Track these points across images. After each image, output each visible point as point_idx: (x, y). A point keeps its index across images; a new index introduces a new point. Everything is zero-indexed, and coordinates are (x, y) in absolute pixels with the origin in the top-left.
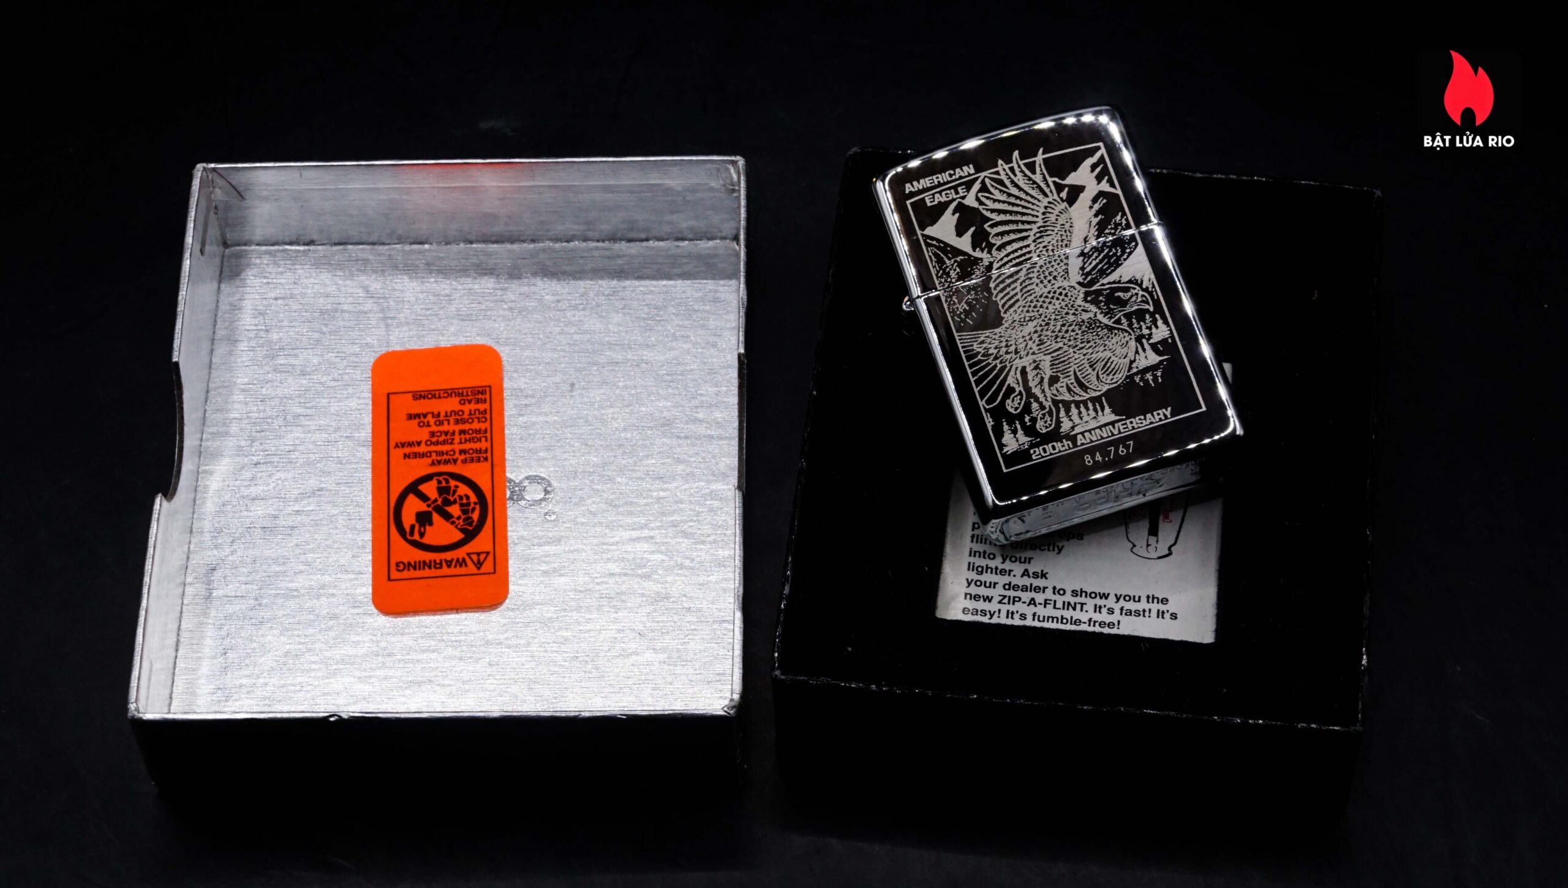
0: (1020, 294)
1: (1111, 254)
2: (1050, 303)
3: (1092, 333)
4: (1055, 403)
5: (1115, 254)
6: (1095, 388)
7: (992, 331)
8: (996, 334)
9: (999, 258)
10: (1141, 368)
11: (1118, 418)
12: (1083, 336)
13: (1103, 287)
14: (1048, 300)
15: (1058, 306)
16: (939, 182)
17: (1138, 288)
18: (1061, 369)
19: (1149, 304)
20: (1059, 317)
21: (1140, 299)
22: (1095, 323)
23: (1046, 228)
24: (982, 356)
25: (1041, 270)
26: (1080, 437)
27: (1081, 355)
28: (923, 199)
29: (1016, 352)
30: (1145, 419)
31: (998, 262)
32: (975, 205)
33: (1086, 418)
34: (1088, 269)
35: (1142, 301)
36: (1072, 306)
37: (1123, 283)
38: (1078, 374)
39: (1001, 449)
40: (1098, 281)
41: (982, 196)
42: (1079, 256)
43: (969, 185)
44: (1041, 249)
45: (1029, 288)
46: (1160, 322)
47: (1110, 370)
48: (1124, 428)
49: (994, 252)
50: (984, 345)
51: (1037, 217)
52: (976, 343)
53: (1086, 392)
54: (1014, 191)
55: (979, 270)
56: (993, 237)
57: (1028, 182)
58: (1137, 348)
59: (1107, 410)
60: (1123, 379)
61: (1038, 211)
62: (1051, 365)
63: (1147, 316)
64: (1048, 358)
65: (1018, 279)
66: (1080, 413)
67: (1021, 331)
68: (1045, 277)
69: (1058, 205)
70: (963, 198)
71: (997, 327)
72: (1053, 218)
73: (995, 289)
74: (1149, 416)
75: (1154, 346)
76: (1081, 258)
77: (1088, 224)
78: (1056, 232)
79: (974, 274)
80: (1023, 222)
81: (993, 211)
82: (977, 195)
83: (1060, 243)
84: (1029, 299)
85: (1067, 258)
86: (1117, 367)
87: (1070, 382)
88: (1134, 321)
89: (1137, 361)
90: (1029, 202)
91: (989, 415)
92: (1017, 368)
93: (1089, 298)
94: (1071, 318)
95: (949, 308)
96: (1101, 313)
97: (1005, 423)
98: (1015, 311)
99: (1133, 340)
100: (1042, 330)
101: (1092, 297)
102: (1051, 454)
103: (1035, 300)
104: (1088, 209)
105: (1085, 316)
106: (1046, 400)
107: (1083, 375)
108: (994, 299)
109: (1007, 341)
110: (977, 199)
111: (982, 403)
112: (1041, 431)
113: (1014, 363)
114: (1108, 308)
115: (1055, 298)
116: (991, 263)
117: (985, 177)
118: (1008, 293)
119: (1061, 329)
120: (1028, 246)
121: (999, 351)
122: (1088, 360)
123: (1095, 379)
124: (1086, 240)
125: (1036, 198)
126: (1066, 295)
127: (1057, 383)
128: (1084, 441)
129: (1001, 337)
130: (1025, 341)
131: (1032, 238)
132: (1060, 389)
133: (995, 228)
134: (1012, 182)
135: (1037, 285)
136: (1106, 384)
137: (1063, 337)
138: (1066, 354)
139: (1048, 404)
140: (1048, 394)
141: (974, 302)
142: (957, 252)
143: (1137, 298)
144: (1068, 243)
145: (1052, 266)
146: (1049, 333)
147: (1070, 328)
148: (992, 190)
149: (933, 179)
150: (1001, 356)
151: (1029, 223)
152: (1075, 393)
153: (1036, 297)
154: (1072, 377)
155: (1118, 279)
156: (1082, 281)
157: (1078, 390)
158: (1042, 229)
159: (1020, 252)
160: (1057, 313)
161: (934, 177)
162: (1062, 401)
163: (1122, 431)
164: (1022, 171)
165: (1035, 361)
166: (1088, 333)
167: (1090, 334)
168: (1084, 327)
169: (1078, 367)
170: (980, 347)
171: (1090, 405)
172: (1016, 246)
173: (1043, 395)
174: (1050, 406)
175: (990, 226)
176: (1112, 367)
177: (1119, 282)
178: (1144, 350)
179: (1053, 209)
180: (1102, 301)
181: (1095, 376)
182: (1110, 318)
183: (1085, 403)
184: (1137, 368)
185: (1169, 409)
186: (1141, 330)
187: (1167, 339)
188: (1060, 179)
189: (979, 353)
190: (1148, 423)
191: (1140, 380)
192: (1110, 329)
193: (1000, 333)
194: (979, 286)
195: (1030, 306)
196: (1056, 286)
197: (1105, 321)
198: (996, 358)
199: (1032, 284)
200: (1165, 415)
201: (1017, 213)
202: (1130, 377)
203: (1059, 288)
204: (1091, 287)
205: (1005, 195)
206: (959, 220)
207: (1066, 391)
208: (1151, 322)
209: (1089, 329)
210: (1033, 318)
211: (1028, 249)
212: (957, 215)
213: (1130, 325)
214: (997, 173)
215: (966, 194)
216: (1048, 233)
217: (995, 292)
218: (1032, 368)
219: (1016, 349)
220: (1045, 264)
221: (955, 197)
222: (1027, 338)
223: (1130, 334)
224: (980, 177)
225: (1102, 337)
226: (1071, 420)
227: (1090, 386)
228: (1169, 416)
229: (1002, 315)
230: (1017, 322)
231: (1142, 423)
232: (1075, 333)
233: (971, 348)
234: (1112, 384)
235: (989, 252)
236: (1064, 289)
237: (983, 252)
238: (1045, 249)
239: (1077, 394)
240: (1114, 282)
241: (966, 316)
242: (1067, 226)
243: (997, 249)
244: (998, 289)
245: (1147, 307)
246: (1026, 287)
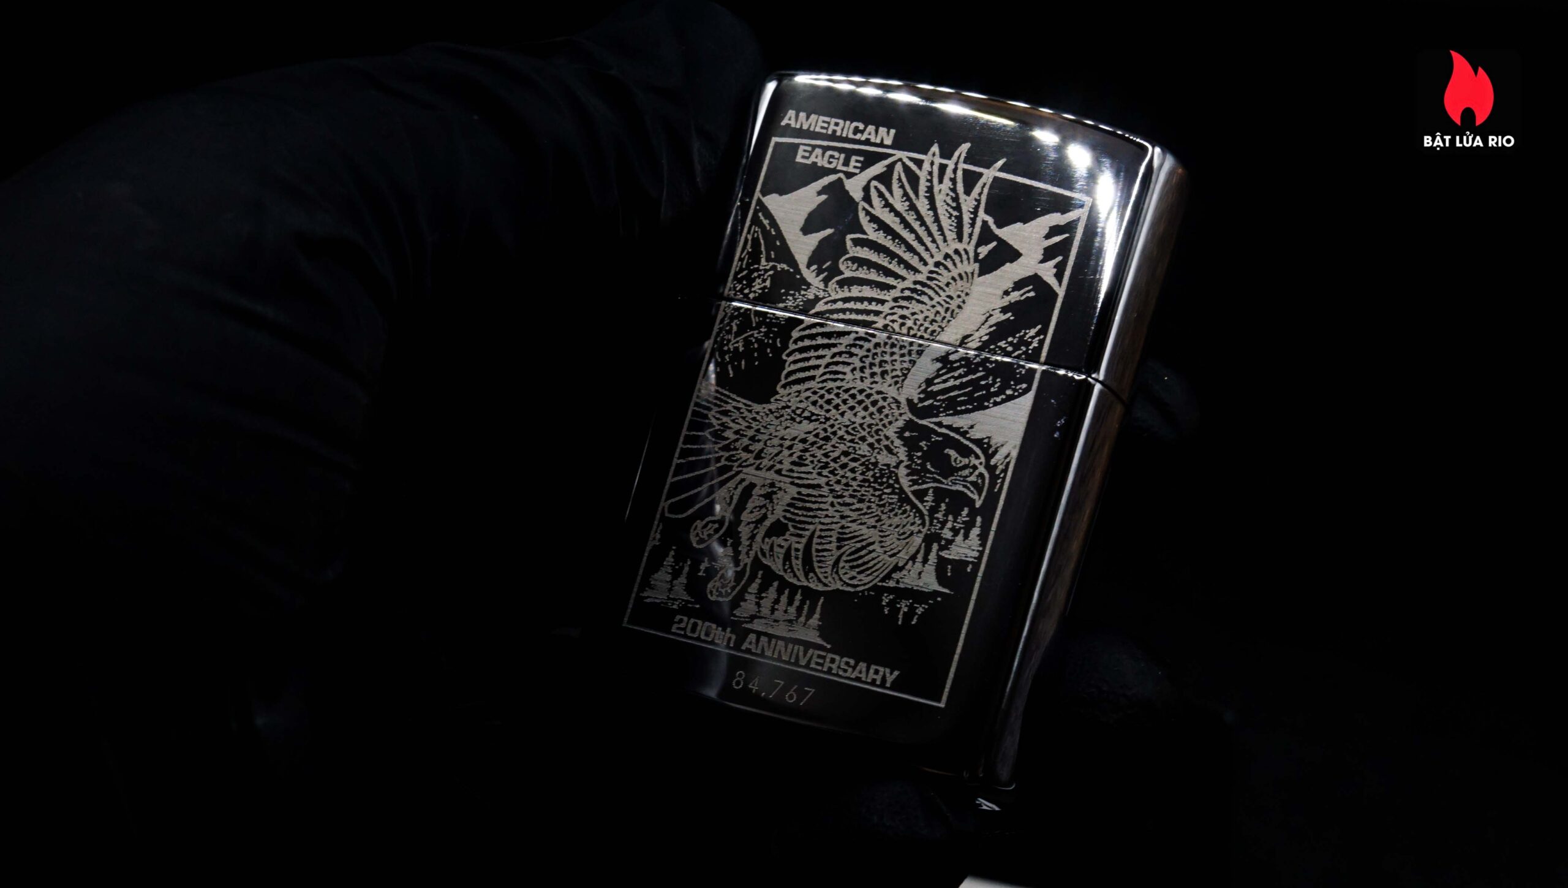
0: (821, 370)
1: (983, 383)
2: (852, 408)
3: (875, 490)
4: (757, 564)
5: (987, 387)
6: (821, 576)
7: (749, 403)
8: (750, 411)
9: (834, 296)
10: (902, 586)
11: (819, 641)
12: (861, 486)
13: (936, 428)
14: (851, 402)
15: (858, 420)
16: (834, 131)
17: (983, 459)
18: (798, 518)
19: (980, 495)
20: (849, 438)
21: (973, 478)
22: (889, 477)
23: (926, 290)
24: (710, 433)
25: (874, 351)
26: (752, 637)
27: (837, 515)
28: (797, 146)
29: (758, 456)
30: (854, 668)
31: (826, 303)
32: (857, 195)
33: (778, 614)
34: (935, 388)
35: (973, 483)
36: (877, 432)
37: (969, 439)
38: (815, 540)
39: (642, 589)
40: (937, 416)
41: (876, 187)
42: (937, 360)
43: (870, 159)
44: (895, 317)
45: (840, 368)
46: (975, 532)
47: (860, 562)
48: (817, 664)
49: (832, 284)
50: (725, 419)
51: (926, 264)
52: (717, 409)
53: (806, 576)
54: (922, 205)
55: (795, 299)
56: (847, 260)
57: (950, 201)
58: (918, 552)
59: (815, 621)
60: (867, 587)
61: (932, 256)
62: (789, 505)
63: (966, 511)
64: (793, 491)
65: (834, 345)
66: (777, 601)
67: (787, 427)
68: (872, 365)
69: (966, 262)
70: (850, 175)
71: (760, 402)
72: (944, 277)
73: (795, 342)
74: (862, 666)
75: (942, 563)
76: (939, 365)
77: (984, 318)
78: (934, 303)
79: (784, 301)
80: (901, 261)
81: (874, 219)
82: (869, 182)
83: (926, 324)
84: (830, 385)
85: (920, 353)
86: (870, 565)
87: (797, 546)
88: (943, 506)
89: (904, 572)
90: (930, 234)
91: (661, 527)
92: (743, 480)
93: (907, 434)
94: (864, 449)
95: (718, 334)
96: (907, 467)
97: (672, 553)
98: (799, 392)
99: (922, 535)
100: (814, 443)
101: (912, 436)
102: (698, 639)
103: (836, 391)
104: (1001, 293)
105: (884, 458)
106: (747, 553)
107: (820, 547)
108: (784, 357)
109: (758, 431)
110: (866, 189)
111: (664, 504)
112: (709, 596)
113: (745, 470)
114: (923, 465)
115: (863, 405)
116: (817, 299)
117: (900, 160)
118: (808, 359)
119: (839, 457)
120: (882, 302)
121: (737, 440)
122: (843, 527)
123: (831, 563)
124: (963, 342)
125: (943, 234)
126: (880, 411)
127: (778, 536)
128: (753, 647)
129: (754, 419)
130: (781, 445)
131: (895, 293)
132: (776, 549)
133: (858, 248)
134: (930, 189)
135: (854, 369)
136: (841, 579)
137: (832, 472)
138: (820, 500)
139: (746, 560)
140: (755, 547)
141: (756, 346)
142: (785, 254)
143: (971, 474)
144: (939, 330)
145: (892, 354)
146: (819, 454)
147: (853, 465)
148: (895, 185)
149: (829, 123)
150: (736, 449)
151: (909, 267)
152: (791, 567)
153: (839, 388)
154: (804, 541)
155: (965, 429)
156: (916, 401)
157: (797, 564)
158: (919, 287)
159: (865, 306)
160: (851, 429)
161: (834, 120)
162: (767, 568)
163: (813, 665)
164: (954, 181)
165: (772, 485)
166: (869, 486)
167: (871, 490)
168: (871, 473)
169: (821, 530)
170: (718, 419)
171: (798, 597)
172: (867, 292)
173: (748, 543)
174: (746, 565)
175: (853, 240)
176: (866, 559)
177: (964, 434)
178: (925, 561)
179: (955, 264)
180: (920, 449)
181: (834, 558)
182: (915, 482)
183: (794, 589)
184: (898, 582)
185: (896, 673)
186: (942, 528)
187: (967, 563)
188: (995, 223)
189: (711, 425)
190: (853, 676)
191: (888, 604)
192: (904, 499)
193: (758, 413)
194: (778, 325)
195: (822, 397)
196: (877, 387)
197: (905, 482)
198: (726, 448)
199: (848, 364)
200: (884, 679)
201: (903, 241)
202: (879, 590)
203: (879, 393)
204: (922, 418)
205: (907, 203)
206: (820, 206)
207: (781, 556)
208: (964, 522)
209: (875, 482)
210: (814, 418)
211: (879, 308)
212: (824, 197)
213: (933, 510)
214: (919, 163)
215: (857, 171)
216: (924, 299)
217: (792, 347)
218: (762, 492)
219: (761, 451)
220: (886, 344)
221: (840, 167)
222: (787, 443)
223: (923, 524)
224: (891, 155)
225: (883, 506)
226: (758, 604)
227: (817, 570)
228: (888, 685)
229: (778, 388)
230: (789, 411)
231: (845, 671)
232: (852, 475)
233: (705, 412)
234: (848, 585)
235: (826, 281)
236: (885, 399)
237: (818, 275)
238: (901, 321)
239: (793, 571)
240: (957, 430)
241: (731, 362)
242: (953, 304)
243: (838, 282)
244: (800, 344)
245: (975, 497)
246: (837, 363)
